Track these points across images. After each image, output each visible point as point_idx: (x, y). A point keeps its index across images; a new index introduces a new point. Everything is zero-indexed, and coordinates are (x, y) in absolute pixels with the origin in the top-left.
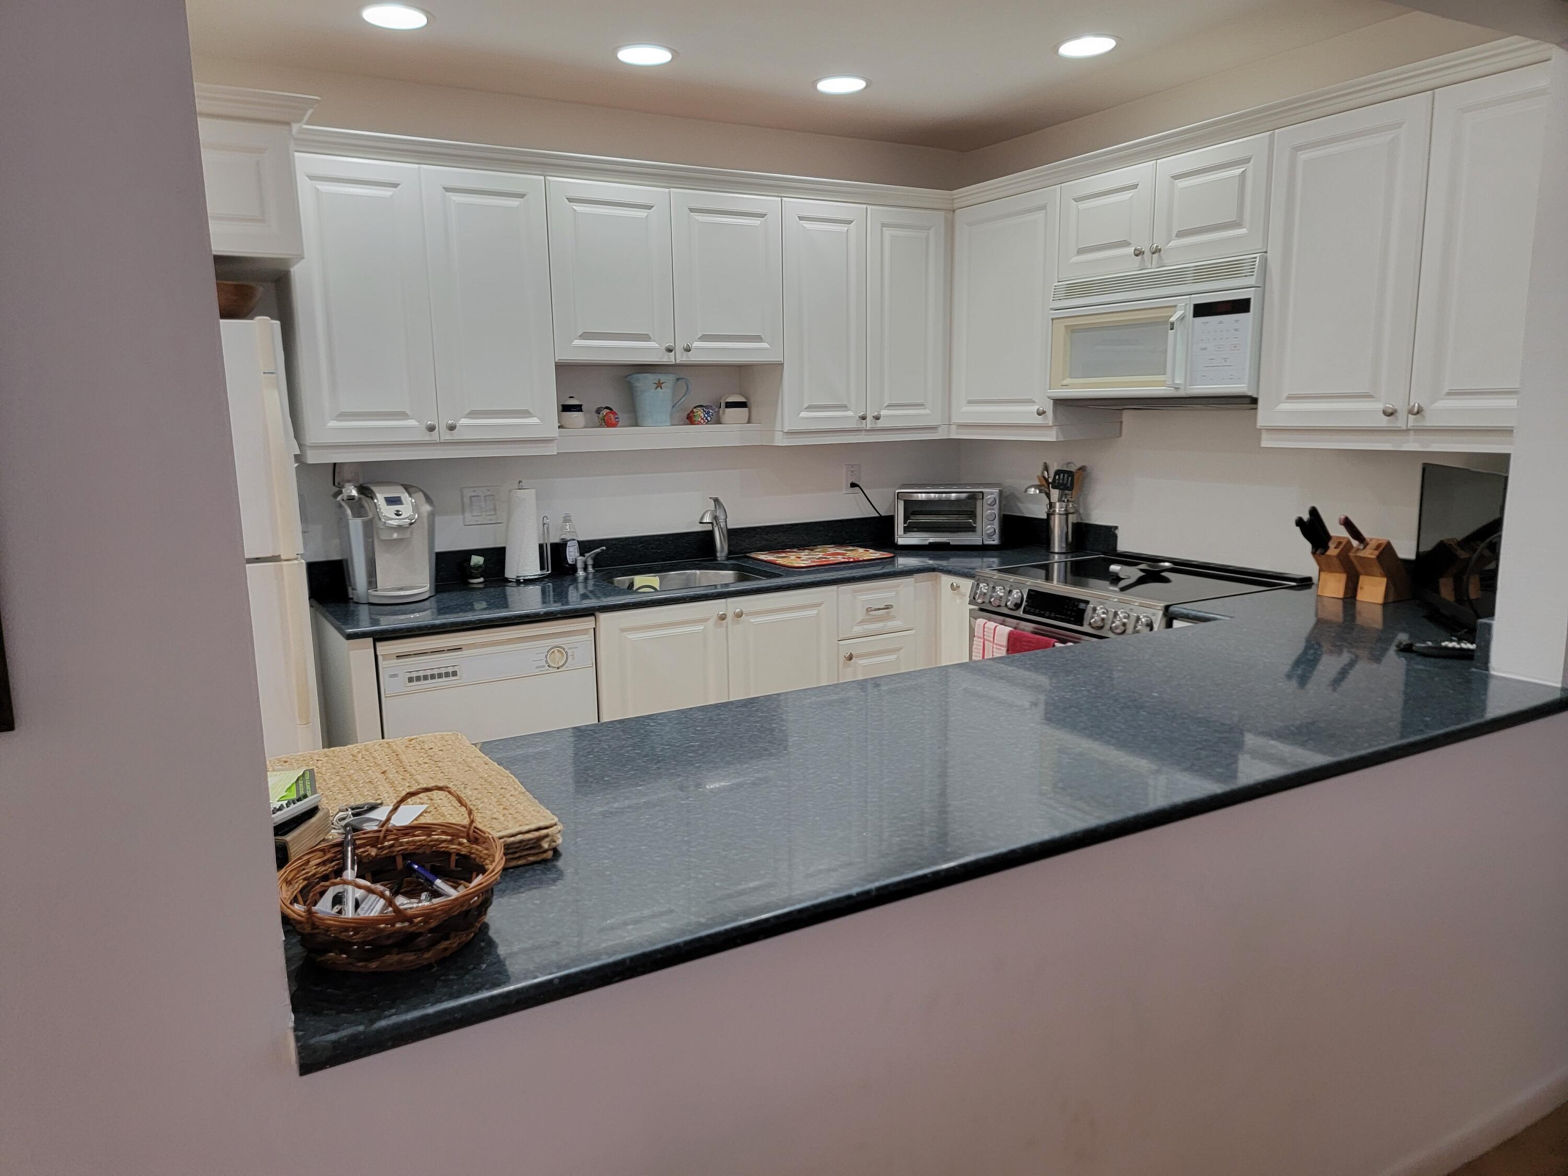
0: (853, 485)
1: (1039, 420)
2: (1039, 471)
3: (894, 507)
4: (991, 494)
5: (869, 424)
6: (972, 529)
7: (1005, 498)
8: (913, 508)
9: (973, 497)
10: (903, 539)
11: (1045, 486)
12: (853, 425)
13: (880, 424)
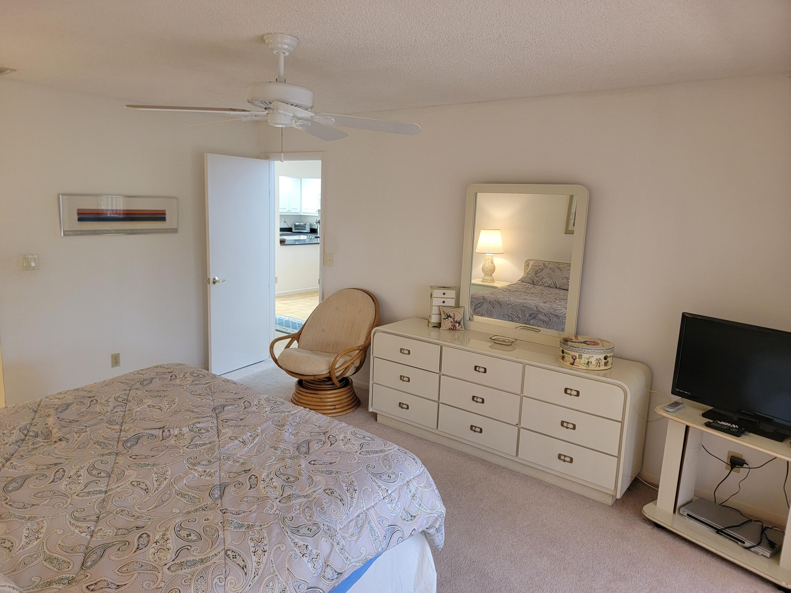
0: (285, 222)
1: (316, 213)
2: (316, 220)
3: (292, 226)
4: (308, 224)
5: (289, 212)
6: (305, 230)
7: (311, 225)
8: (296, 226)
9: (305, 224)
10: (293, 230)
11: (317, 223)
12: (287, 212)
13: (291, 212)
